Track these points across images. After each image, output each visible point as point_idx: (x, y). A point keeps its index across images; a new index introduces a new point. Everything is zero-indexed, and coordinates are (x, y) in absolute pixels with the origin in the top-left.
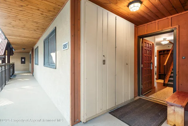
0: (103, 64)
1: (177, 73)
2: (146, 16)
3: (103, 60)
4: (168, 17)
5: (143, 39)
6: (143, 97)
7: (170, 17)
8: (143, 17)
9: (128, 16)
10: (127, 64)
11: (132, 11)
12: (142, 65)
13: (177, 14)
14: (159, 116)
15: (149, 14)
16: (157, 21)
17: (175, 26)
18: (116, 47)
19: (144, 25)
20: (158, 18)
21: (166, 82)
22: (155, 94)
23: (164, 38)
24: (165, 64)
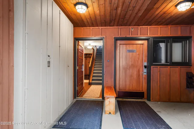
0: (48, 67)
1: (105, 73)
2: (85, 21)
3: (48, 61)
4: (99, 27)
5: (78, 41)
6: (79, 98)
7: (100, 28)
8: (83, 20)
9: (70, 14)
10: (68, 66)
11: (78, 11)
12: (78, 67)
13: (105, 27)
14: (97, 110)
15: (88, 20)
16: (91, 28)
17: (104, 36)
18: (60, 47)
19: (81, 28)
20: (93, 25)
21: (91, 81)
22: (86, 93)
23: (89, 43)
24: (90, 66)
